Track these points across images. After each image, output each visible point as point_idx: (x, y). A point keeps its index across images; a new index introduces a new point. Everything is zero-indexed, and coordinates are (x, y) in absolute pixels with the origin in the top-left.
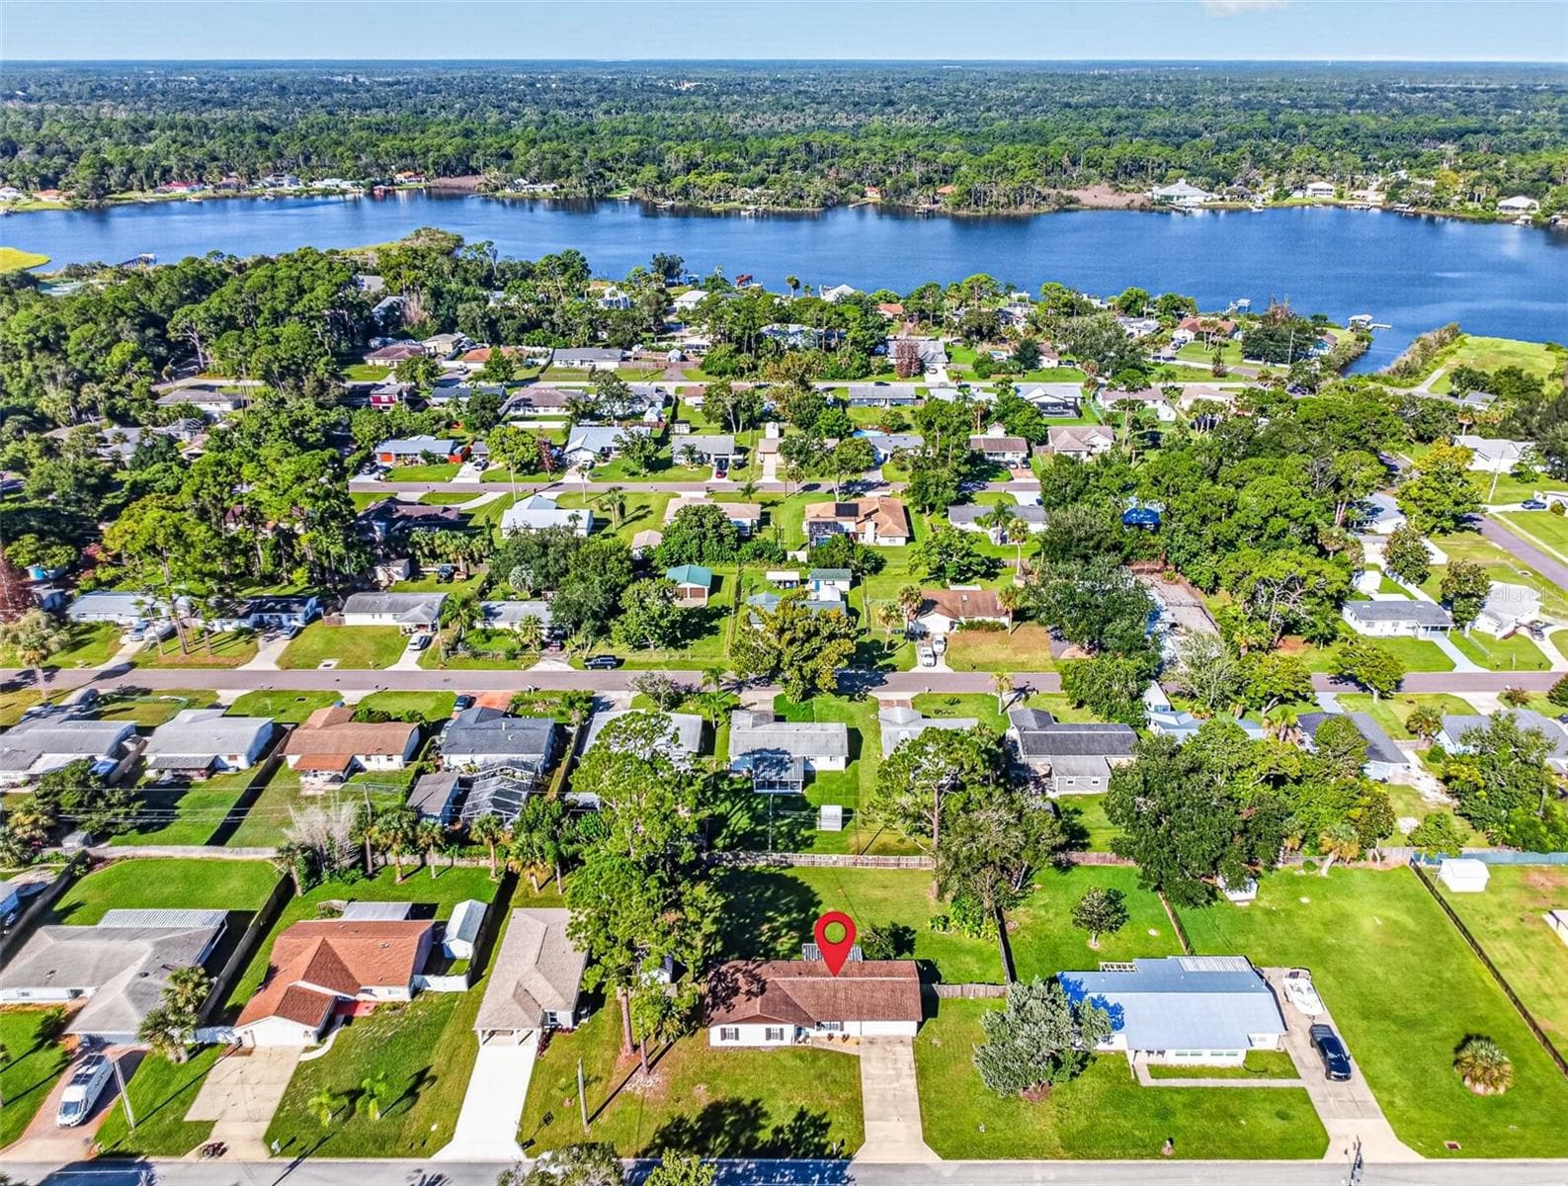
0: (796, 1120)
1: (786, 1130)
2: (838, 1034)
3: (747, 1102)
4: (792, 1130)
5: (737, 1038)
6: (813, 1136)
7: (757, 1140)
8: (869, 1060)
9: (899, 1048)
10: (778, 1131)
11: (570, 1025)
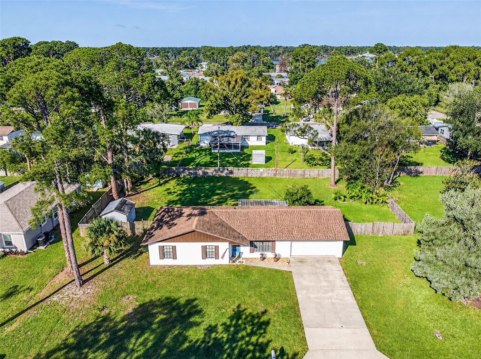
0: (231, 318)
1: (220, 329)
2: (270, 255)
3: (182, 301)
4: (227, 328)
5: (175, 257)
6: (250, 335)
7: (186, 339)
8: (302, 275)
9: (328, 266)
10: (211, 329)
11: (25, 250)
